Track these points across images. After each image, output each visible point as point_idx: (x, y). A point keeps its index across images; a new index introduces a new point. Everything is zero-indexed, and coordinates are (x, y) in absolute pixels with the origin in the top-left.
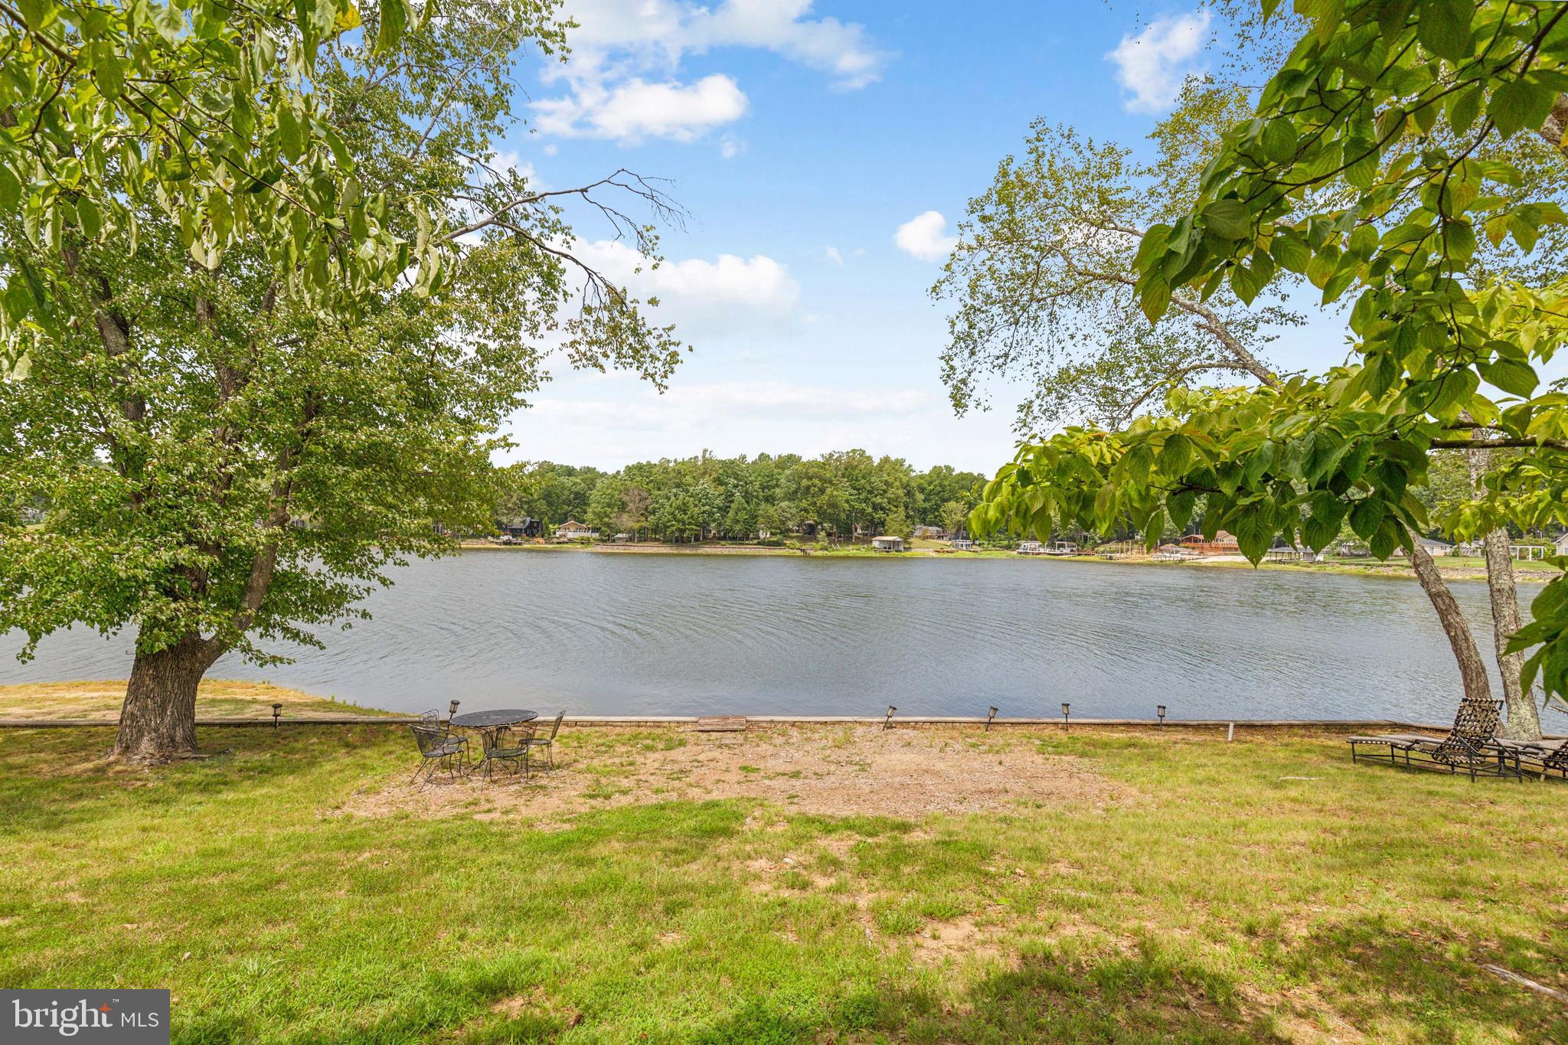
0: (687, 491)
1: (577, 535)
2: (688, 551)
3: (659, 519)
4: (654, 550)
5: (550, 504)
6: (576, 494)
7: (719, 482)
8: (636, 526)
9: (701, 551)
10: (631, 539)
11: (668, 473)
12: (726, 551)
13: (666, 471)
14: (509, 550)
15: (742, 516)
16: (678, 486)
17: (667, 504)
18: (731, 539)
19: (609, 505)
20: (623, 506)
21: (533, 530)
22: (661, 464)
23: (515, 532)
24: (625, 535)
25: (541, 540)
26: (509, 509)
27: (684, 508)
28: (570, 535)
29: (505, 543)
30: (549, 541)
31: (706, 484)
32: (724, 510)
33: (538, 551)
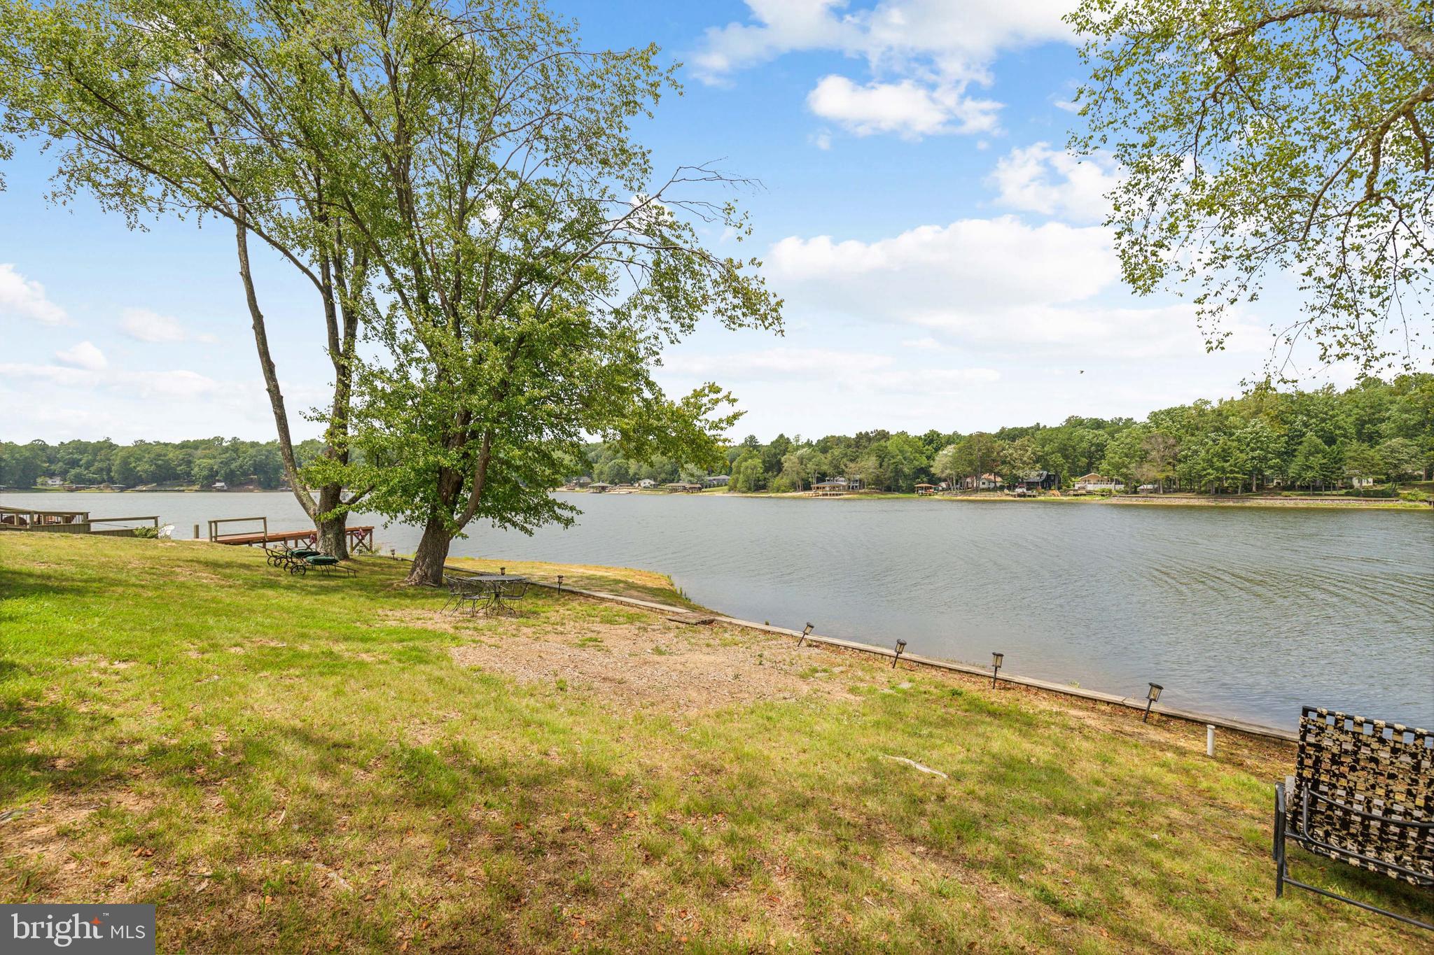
0: (1232, 434)
1: (1098, 487)
2: (1231, 504)
3: (1191, 468)
4: (1184, 502)
5: (1066, 457)
6: (1098, 445)
7: (1280, 419)
8: (1161, 476)
9: (1248, 504)
10: (1156, 491)
11: (1205, 415)
12: (1290, 504)
13: (1202, 413)
14: (1023, 502)
15: (1317, 460)
16: (1217, 429)
17: (1201, 451)
18: (1301, 488)
19: (1127, 456)
20: (1144, 457)
21: (1048, 483)
22: (1196, 407)
23: (1031, 485)
24: (1150, 487)
25: (1057, 492)
26: (1024, 463)
27: (1225, 455)
28: (1090, 487)
29: (1019, 495)
30: (1065, 493)
31: (1260, 424)
32: (1288, 454)
33: (1053, 503)
